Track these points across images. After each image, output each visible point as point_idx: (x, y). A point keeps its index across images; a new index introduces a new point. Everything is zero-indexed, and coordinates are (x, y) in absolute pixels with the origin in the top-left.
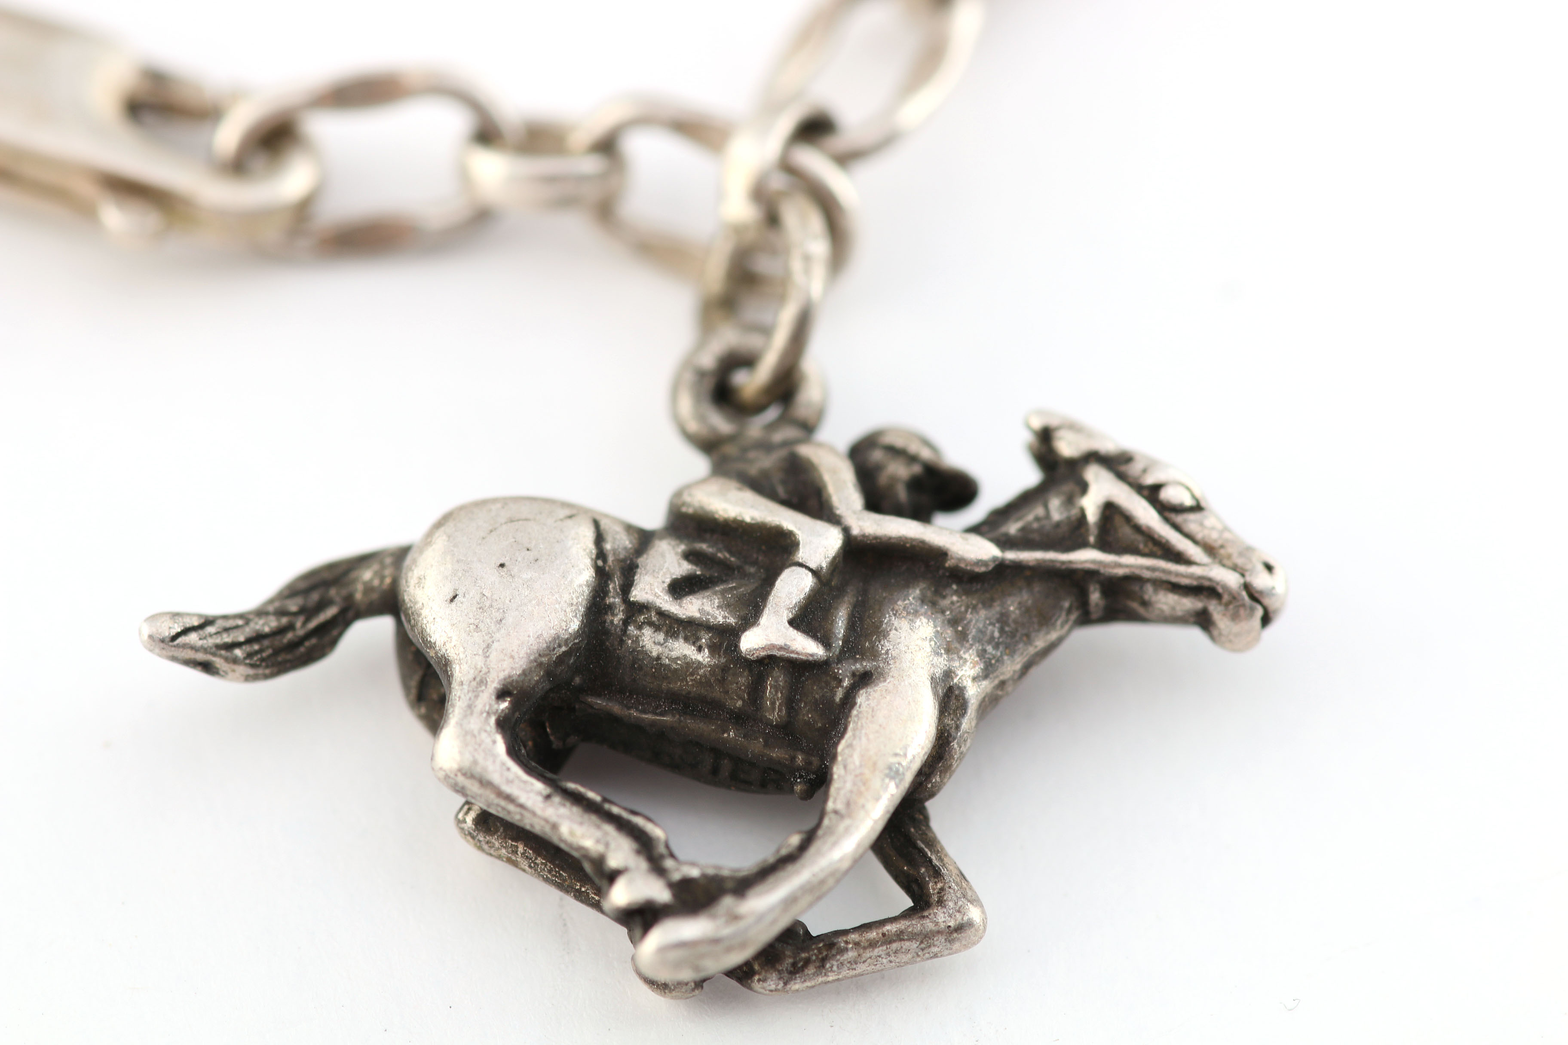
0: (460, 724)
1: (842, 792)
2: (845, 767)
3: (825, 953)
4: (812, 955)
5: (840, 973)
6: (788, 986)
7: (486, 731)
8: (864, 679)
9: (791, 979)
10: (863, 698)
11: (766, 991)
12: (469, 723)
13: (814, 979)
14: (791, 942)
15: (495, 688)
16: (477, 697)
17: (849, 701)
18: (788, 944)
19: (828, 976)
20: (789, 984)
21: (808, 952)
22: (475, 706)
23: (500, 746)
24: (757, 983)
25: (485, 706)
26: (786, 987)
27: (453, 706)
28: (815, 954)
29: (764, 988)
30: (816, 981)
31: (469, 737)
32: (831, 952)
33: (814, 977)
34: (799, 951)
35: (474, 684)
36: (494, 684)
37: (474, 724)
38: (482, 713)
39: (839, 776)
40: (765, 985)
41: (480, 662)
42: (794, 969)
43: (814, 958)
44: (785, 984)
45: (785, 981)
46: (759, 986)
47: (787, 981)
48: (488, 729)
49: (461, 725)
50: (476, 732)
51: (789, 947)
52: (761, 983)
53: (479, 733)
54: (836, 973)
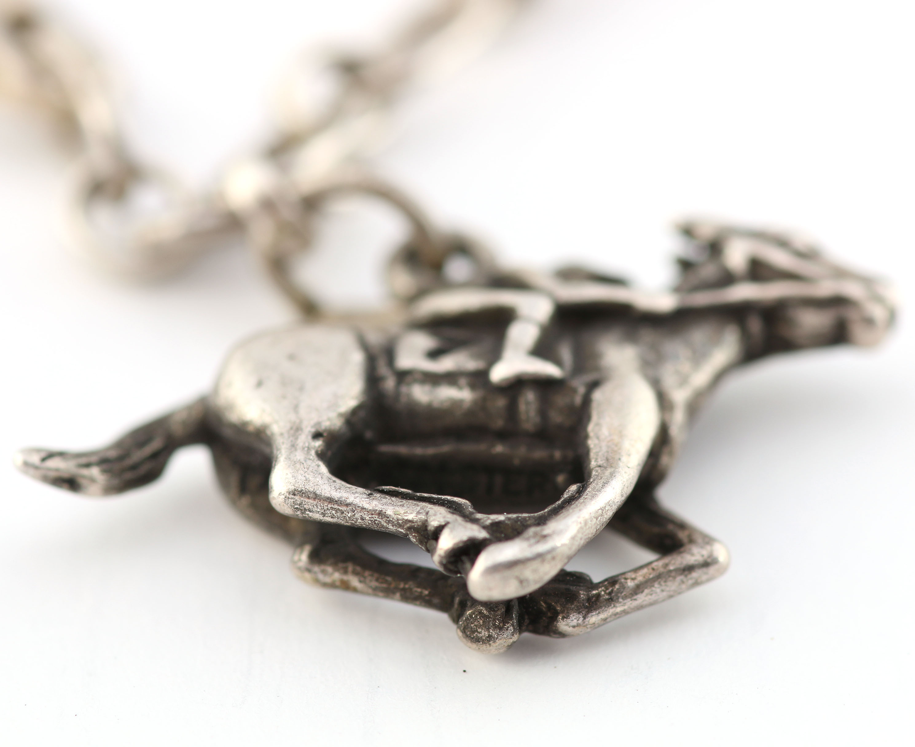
0: (288, 458)
1: (600, 454)
2: (598, 438)
3: (610, 589)
4: (601, 591)
5: (625, 603)
6: (587, 620)
7: (310, 459)
8: (594, 385)
9: (588, 613)
10: (598, 395)
11: (569, 627)
12: (296, 456)
13: (606, 610)
14: (582, 585)
15: (310, 432)
16: (297, 439)
17: (587, 401)
18: (580, 586)
19: (617, 607)
20: (588, 617)
21: (597, 590)
22: (297, 445)
23: (324, 469)
24: (562, 621)
25: (304, 443)
26: (585, 621)
27: (278, 449)
28: (603, 590)
29: (567, 625)
30: (608, 612)
31: (298, 465)
32: (615, 587)
33: (606, 609)
34: (590, 590)
35: (292, 432)
36: (308, 429)
37: (299, 455)
38: (303, 448)
39: (595, 445)
40: (569, 621)
41: (293, 417)
42: (589, 604)
43: (603, 593)
44: (584, 618)
45: (584, 615)
46: (564, 623)
47: (585, 614)
48: (311, 457)
49: (290, 458)
50: (302, 460)
51: (582, 588)
52: (565, 619)
53: (305, 461)
54: (622, 604)
